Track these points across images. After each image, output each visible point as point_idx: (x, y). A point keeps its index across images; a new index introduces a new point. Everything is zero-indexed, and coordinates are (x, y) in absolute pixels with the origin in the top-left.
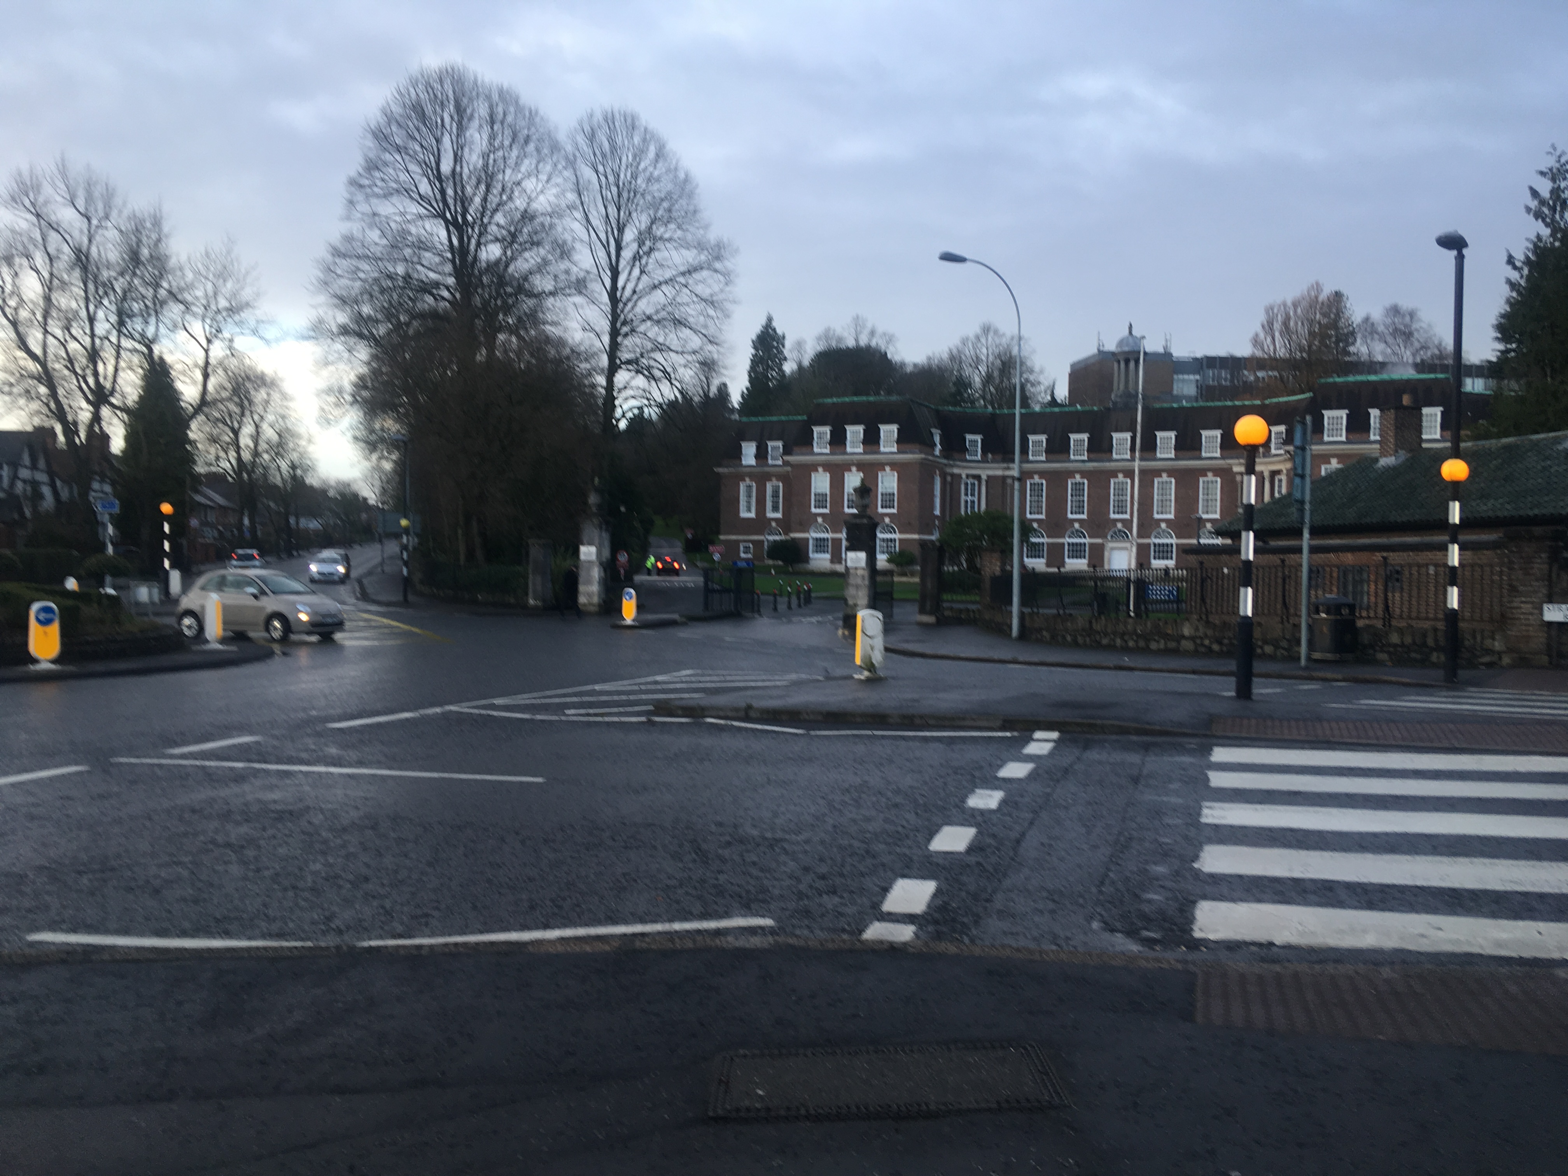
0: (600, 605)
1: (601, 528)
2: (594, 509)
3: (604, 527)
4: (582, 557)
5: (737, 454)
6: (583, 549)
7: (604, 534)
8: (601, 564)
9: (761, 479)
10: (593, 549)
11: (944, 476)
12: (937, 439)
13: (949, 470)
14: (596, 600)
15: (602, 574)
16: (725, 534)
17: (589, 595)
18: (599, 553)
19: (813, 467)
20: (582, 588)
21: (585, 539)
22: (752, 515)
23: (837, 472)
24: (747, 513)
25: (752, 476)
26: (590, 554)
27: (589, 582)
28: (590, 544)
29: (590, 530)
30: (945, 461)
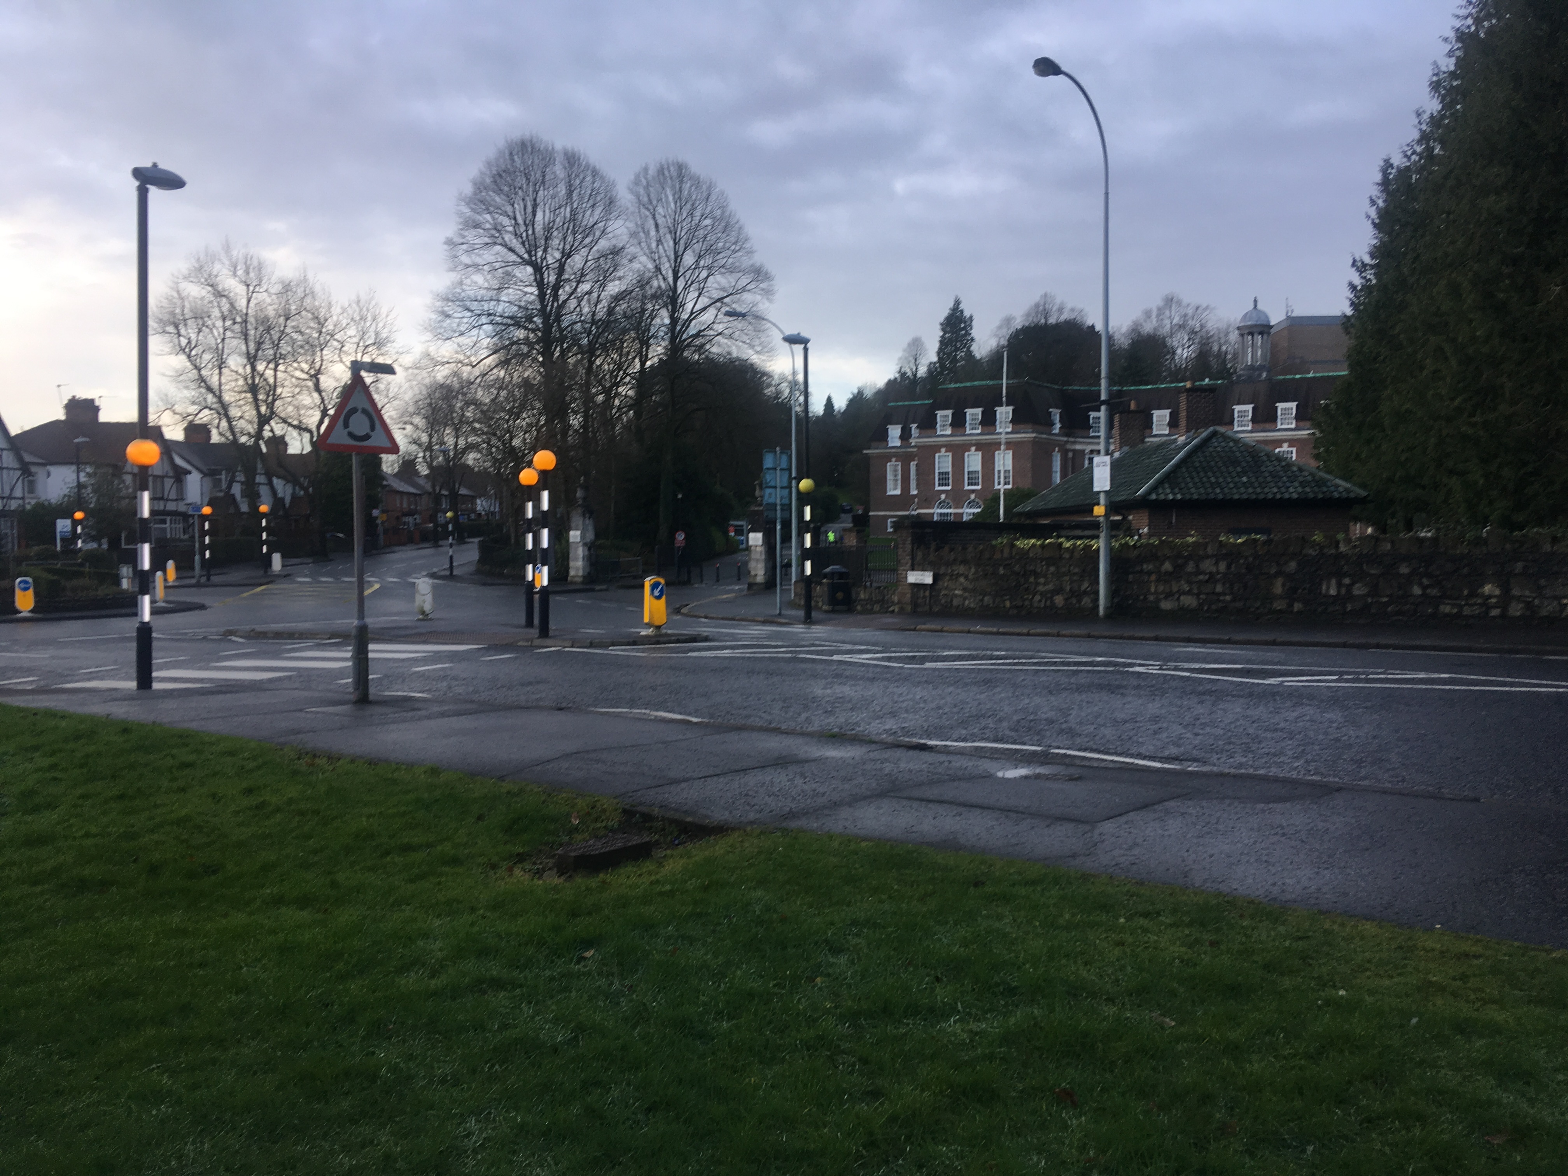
0: (584, 577)
1: (584, 517)
2: (580, 502)
3: (587, 515)
4: (571, 540)
5: (884, 436)
6: (572, 533)
7: (587, 522)
8: (585, 544)
9: (905, 459)
10: (578, 533)
11: (1064, 452)
12: (1057, 418)
13: (1069, 446)
14: (581, 573)
15: (587, 553)
16: (873, 511)
17: (577, 569)
18: (583, 536)
19: (937, 448)
20: (572, 564)
21: (573, 525)
22: (898, 492)
23: (958, 452)
24: (894, 490)
25: (898, 457)
26: (576, 536)
27: (576, 559)
28: (577, 529)
29: (577, 519)
30: (1065, 439)
